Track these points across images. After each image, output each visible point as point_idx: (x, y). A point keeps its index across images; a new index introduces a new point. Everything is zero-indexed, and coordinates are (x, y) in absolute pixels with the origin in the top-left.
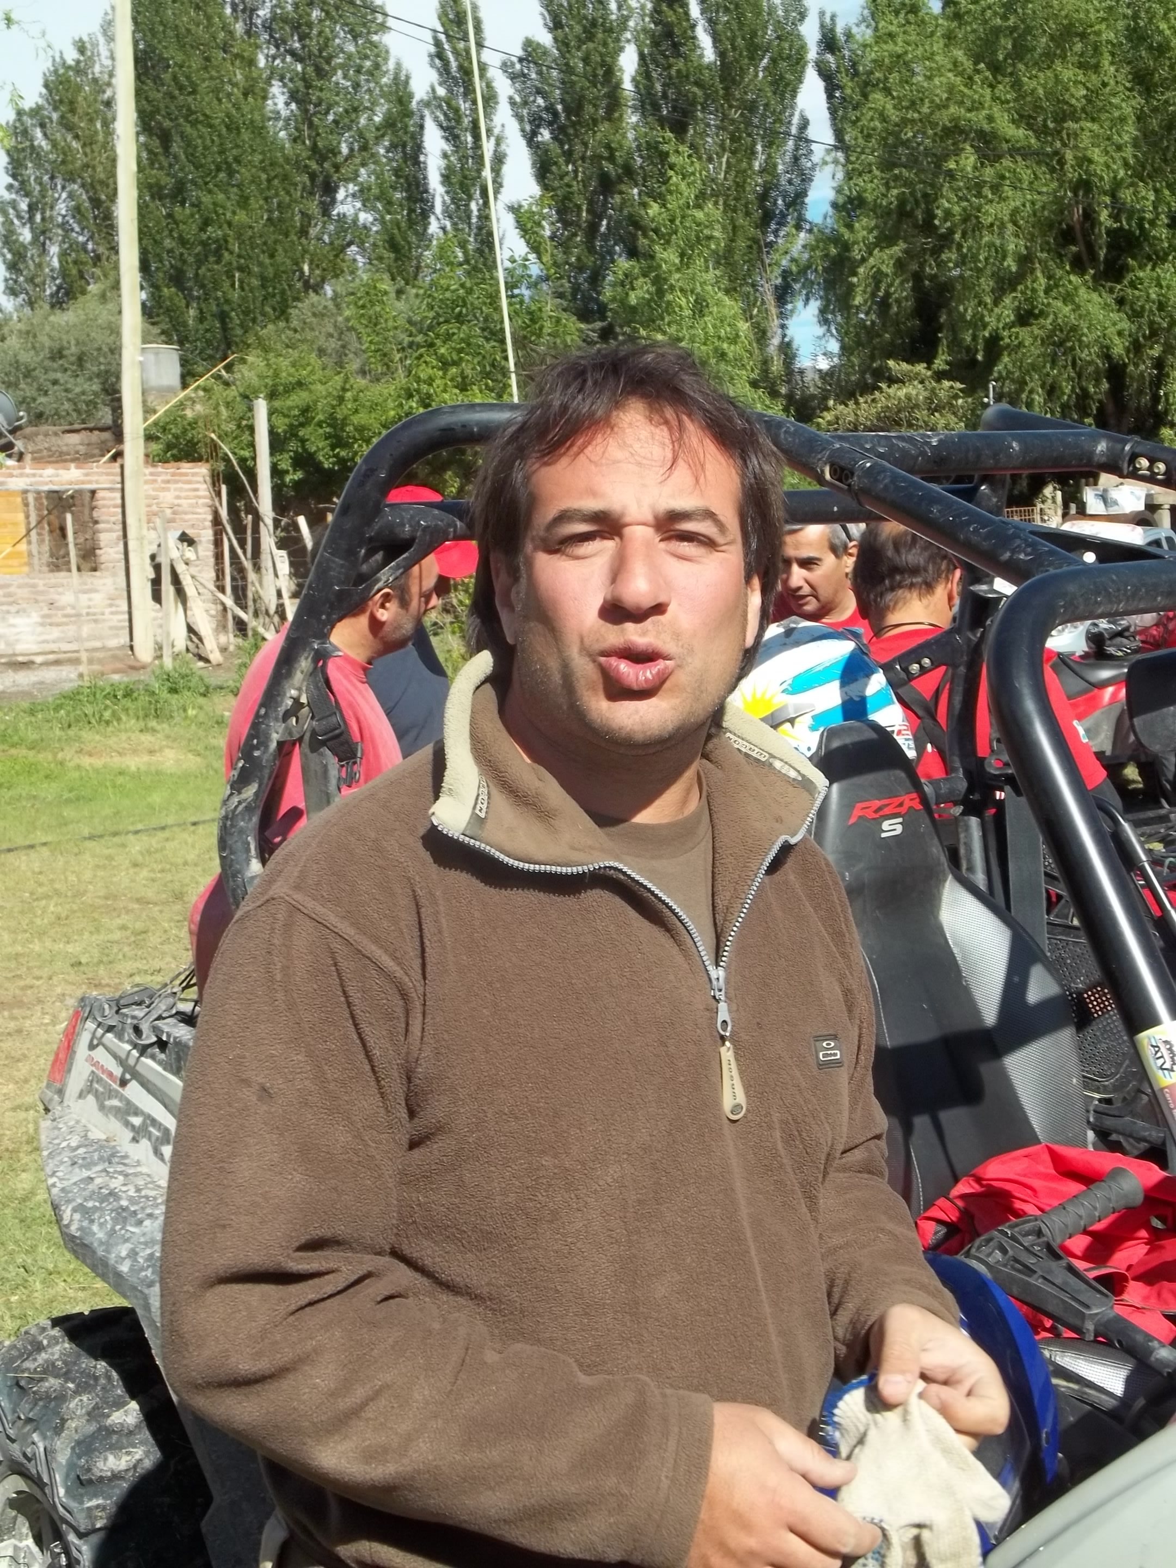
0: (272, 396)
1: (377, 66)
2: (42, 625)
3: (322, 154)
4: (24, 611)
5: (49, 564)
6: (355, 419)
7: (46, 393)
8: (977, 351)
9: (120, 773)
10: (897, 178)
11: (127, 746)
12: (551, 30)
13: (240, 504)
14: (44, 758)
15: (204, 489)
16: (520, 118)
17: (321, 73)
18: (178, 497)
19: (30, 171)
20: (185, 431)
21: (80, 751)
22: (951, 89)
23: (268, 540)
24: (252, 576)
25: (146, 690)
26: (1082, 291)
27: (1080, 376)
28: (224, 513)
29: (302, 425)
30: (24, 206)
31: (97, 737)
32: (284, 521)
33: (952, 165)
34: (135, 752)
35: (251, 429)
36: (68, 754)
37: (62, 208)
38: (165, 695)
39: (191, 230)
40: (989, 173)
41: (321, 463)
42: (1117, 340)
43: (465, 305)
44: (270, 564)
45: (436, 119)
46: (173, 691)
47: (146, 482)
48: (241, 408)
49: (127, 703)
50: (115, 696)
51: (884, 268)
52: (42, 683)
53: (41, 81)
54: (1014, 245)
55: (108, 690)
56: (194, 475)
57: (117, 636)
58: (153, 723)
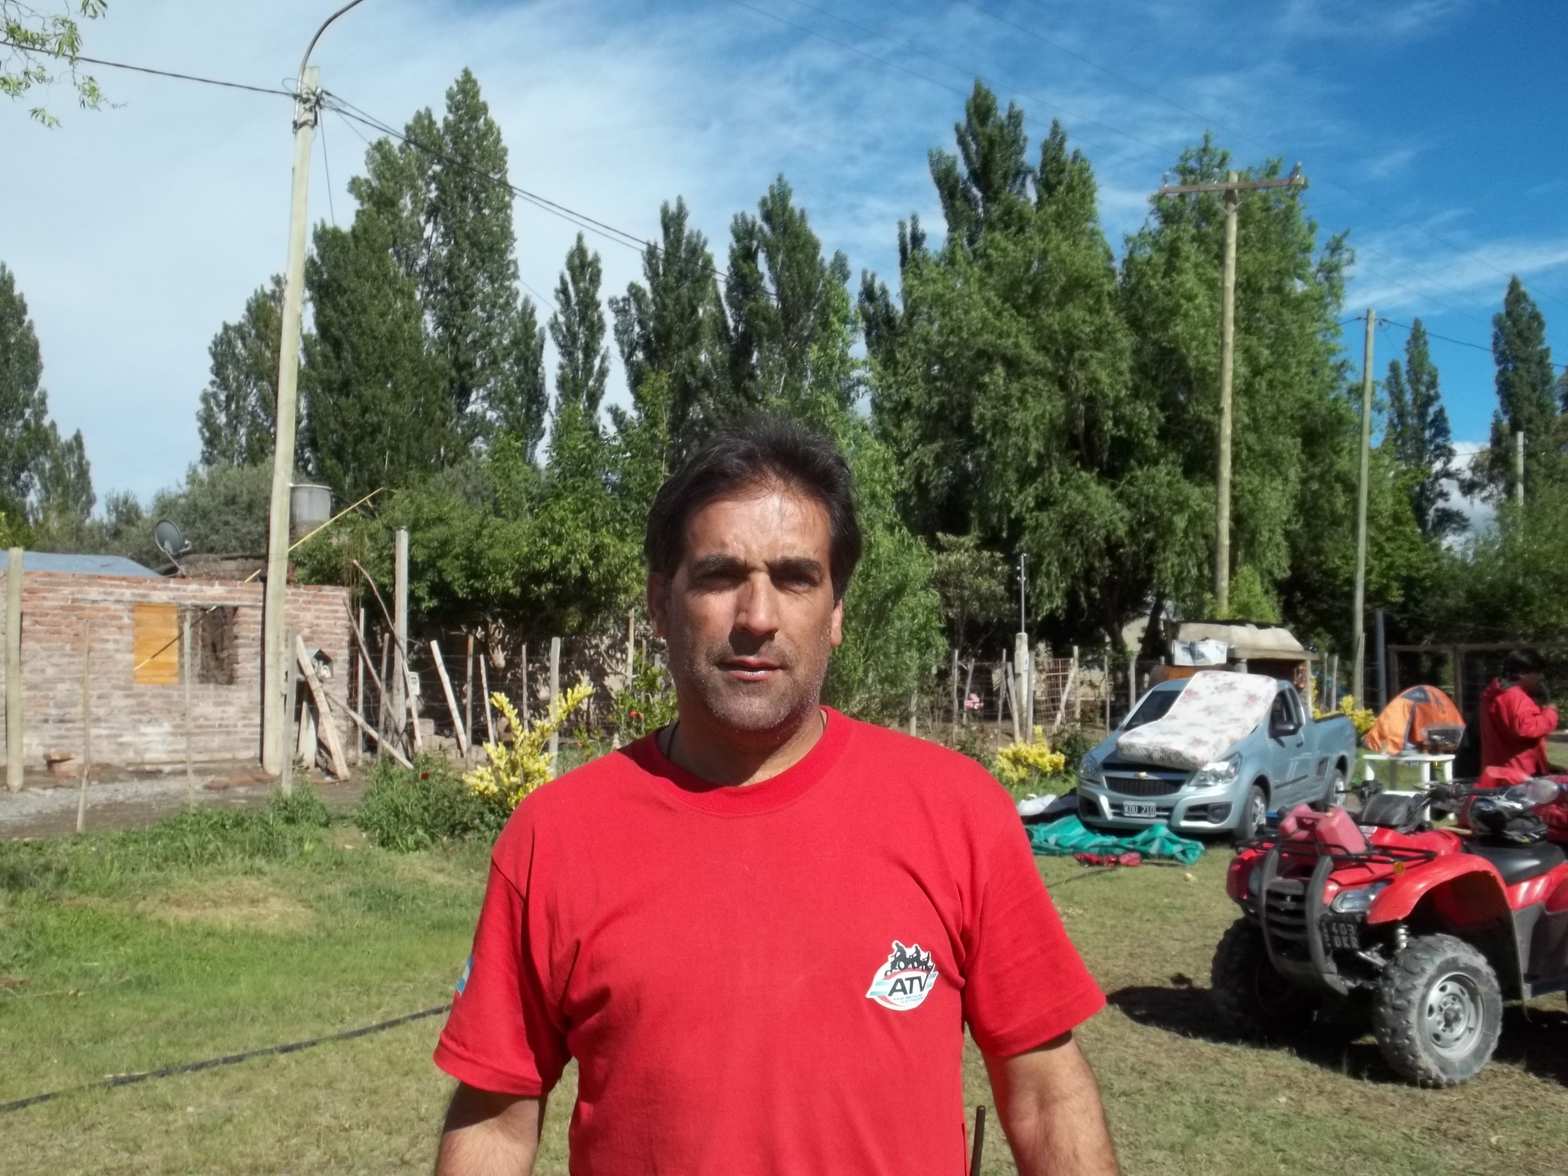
0: (413, 529)
1: (507, 303)
2: (174, 734)
3: (462, 366)
4: (157, 720)
5: (200, 676)
6: (491, 554)
7: (217, 532)
8: (1001, 530)
9: (209, 934)
10: (937, 389)
11: (225, 893)
12: (649, 278)
13: (377, 629)
14: (120, 907)
15: (343, 611)
16: (621, 343)
17: (465, 306)
18: (318, 618)
19: (231, 372)
20: (329, 558)
21: (166, 900)
22: (984, 320)
23: (402, 663)
24: (384, 698)
25: (261, 819)
26: (1093, 485)
27: (1086, 552)
28: (361, 635)
29: (440, 557)
30: (222, 397)
31: (191, 881)
32: (418, 645)
33: (987, 379)
34: (235, 900)
35: (393, 558)
36: (148, 905)
37: (252, 400)
38: (281, 826)
39: (352, 416)
40: (1015, 388)
41: (455, 593)
42: (1120, 525)
43: (590, 462)
44: (402, 685)
45: (556, 339)
46: (290, 820)
47: (287, 602)
48: (383, 536)
49: (236, 834)
50: (223, 826)
51: (926, 460)
52: (164, 794)
53: (244, 306)
54: (1036, 445)
55: (215, 819)
56: (335, 597)
57: (248, 748)
58: (260, 862)
